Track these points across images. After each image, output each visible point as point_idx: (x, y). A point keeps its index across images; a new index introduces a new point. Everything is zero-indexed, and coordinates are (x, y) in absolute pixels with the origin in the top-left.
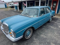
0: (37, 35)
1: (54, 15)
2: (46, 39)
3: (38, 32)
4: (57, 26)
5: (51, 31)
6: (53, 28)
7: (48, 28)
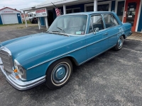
0: (84, 78)
1: (130, 34)
2: (104, 86)
3: (85, 72)
4: (136, 59)
5: (119, 70)
6: (126, 62)
7: (112, 64)
